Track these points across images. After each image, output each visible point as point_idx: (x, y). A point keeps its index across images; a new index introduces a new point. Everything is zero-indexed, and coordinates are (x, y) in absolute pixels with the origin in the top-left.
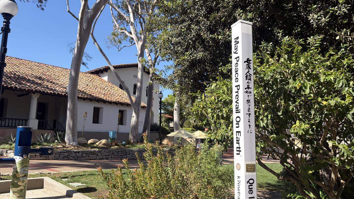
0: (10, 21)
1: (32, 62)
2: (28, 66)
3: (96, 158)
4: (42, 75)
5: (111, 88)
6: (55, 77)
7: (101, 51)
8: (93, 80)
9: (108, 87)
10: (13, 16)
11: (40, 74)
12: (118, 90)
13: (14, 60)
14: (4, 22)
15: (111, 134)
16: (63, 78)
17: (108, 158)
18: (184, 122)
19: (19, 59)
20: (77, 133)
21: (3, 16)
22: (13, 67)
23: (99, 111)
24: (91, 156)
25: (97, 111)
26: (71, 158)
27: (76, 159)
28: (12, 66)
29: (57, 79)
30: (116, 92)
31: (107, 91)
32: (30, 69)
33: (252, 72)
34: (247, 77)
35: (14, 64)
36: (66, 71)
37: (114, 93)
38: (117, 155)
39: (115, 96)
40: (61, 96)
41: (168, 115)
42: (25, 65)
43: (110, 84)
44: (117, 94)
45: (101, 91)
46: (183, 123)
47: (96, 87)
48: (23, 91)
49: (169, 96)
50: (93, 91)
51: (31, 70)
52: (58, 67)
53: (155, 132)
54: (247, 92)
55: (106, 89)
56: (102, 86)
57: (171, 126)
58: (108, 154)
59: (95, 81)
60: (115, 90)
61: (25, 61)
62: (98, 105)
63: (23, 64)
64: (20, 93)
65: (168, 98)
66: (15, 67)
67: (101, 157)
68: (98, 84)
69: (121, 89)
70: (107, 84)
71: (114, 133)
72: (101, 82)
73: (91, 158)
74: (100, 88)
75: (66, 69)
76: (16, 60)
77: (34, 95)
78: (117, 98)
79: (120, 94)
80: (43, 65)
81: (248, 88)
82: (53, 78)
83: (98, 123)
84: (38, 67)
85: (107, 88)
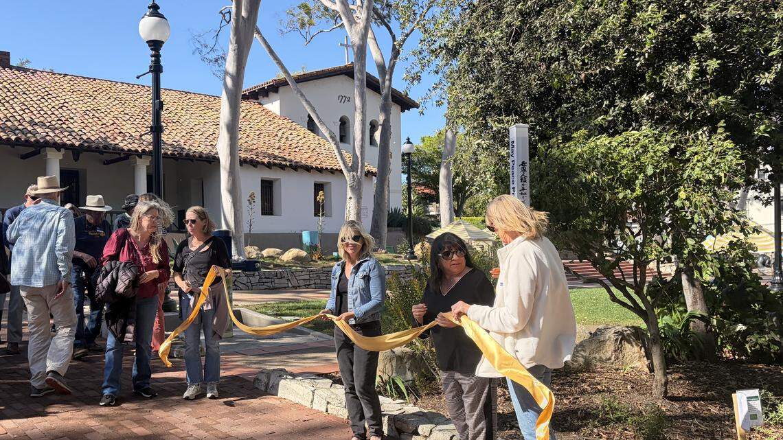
0: (161, 52)
1: (117, 83)
2: (111, 94)
3: (286, 285)
4: (143, 113)
5: (291, 132)
6: (169, 115)
7: (271, 52)
8: (249, 116)
9: (285, 130)
10: (163, 43)
11: (139, 110)
12: (306, 136)
13: (82, 83)
14: (152, 56)
15: (306, 238)
16: (186, 117)
17: (308, 285)
18: (463, 202)
19: (89, 79)
20: (243, 237)
21: (150, 46)
22: (85, 101)
23: (271, 188)
24: (276, 281)
25: (268, 188)
26: (241, 286)
27: (250, 287)
28: (81, 98)
29: (175, 121)
30: (304, 140)
31: (283, 141)
32: (117, 102)
33: (527, 174)
34: (521, 179)
35: (85, 92)
36: (188, 97)
37: (299, 144)
38: (325, 278)
39: (303, 151)
40: (192, 160)
41: (423, 188)
42: (105, 93)
43: (286, 121)
44: (305, 147)
45: (272, 142)
46: (460, 207)
47: (258, 132)
48: (119, 154)
49: (423, 140)
50: (255, 142)
51: (121, 104)
52: (169, 90)
53: (397, 230)
54: (522, 194)
55: (280, 134)
56: (271, 128)
57: (431, 214)
58: (307, 277)
59: (254, 117)
60: (299, 138)
61: (102, 84)
62: (269, 175)
63: (101, 90)
64: (106, 157)
65: (422, 145)
66: (89, 100)
67: (294, 282)
68: (260, 124)
69: (312, 131)
70: (281, 122)
71: (312, 235)
72: (267, 120)
73: (276, 285)
74: (267, 135)
75: (186, 93)
76: (85, 82)
77: (141, 160)
78: (307, 155)
79: (313, 147)
80: (139, 89)
81: (523, 189)
82: (167, 119)
83: (271, 214)
84: (131, 95)
85: (281, 132)
